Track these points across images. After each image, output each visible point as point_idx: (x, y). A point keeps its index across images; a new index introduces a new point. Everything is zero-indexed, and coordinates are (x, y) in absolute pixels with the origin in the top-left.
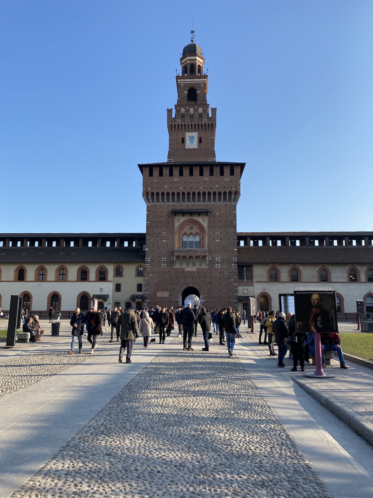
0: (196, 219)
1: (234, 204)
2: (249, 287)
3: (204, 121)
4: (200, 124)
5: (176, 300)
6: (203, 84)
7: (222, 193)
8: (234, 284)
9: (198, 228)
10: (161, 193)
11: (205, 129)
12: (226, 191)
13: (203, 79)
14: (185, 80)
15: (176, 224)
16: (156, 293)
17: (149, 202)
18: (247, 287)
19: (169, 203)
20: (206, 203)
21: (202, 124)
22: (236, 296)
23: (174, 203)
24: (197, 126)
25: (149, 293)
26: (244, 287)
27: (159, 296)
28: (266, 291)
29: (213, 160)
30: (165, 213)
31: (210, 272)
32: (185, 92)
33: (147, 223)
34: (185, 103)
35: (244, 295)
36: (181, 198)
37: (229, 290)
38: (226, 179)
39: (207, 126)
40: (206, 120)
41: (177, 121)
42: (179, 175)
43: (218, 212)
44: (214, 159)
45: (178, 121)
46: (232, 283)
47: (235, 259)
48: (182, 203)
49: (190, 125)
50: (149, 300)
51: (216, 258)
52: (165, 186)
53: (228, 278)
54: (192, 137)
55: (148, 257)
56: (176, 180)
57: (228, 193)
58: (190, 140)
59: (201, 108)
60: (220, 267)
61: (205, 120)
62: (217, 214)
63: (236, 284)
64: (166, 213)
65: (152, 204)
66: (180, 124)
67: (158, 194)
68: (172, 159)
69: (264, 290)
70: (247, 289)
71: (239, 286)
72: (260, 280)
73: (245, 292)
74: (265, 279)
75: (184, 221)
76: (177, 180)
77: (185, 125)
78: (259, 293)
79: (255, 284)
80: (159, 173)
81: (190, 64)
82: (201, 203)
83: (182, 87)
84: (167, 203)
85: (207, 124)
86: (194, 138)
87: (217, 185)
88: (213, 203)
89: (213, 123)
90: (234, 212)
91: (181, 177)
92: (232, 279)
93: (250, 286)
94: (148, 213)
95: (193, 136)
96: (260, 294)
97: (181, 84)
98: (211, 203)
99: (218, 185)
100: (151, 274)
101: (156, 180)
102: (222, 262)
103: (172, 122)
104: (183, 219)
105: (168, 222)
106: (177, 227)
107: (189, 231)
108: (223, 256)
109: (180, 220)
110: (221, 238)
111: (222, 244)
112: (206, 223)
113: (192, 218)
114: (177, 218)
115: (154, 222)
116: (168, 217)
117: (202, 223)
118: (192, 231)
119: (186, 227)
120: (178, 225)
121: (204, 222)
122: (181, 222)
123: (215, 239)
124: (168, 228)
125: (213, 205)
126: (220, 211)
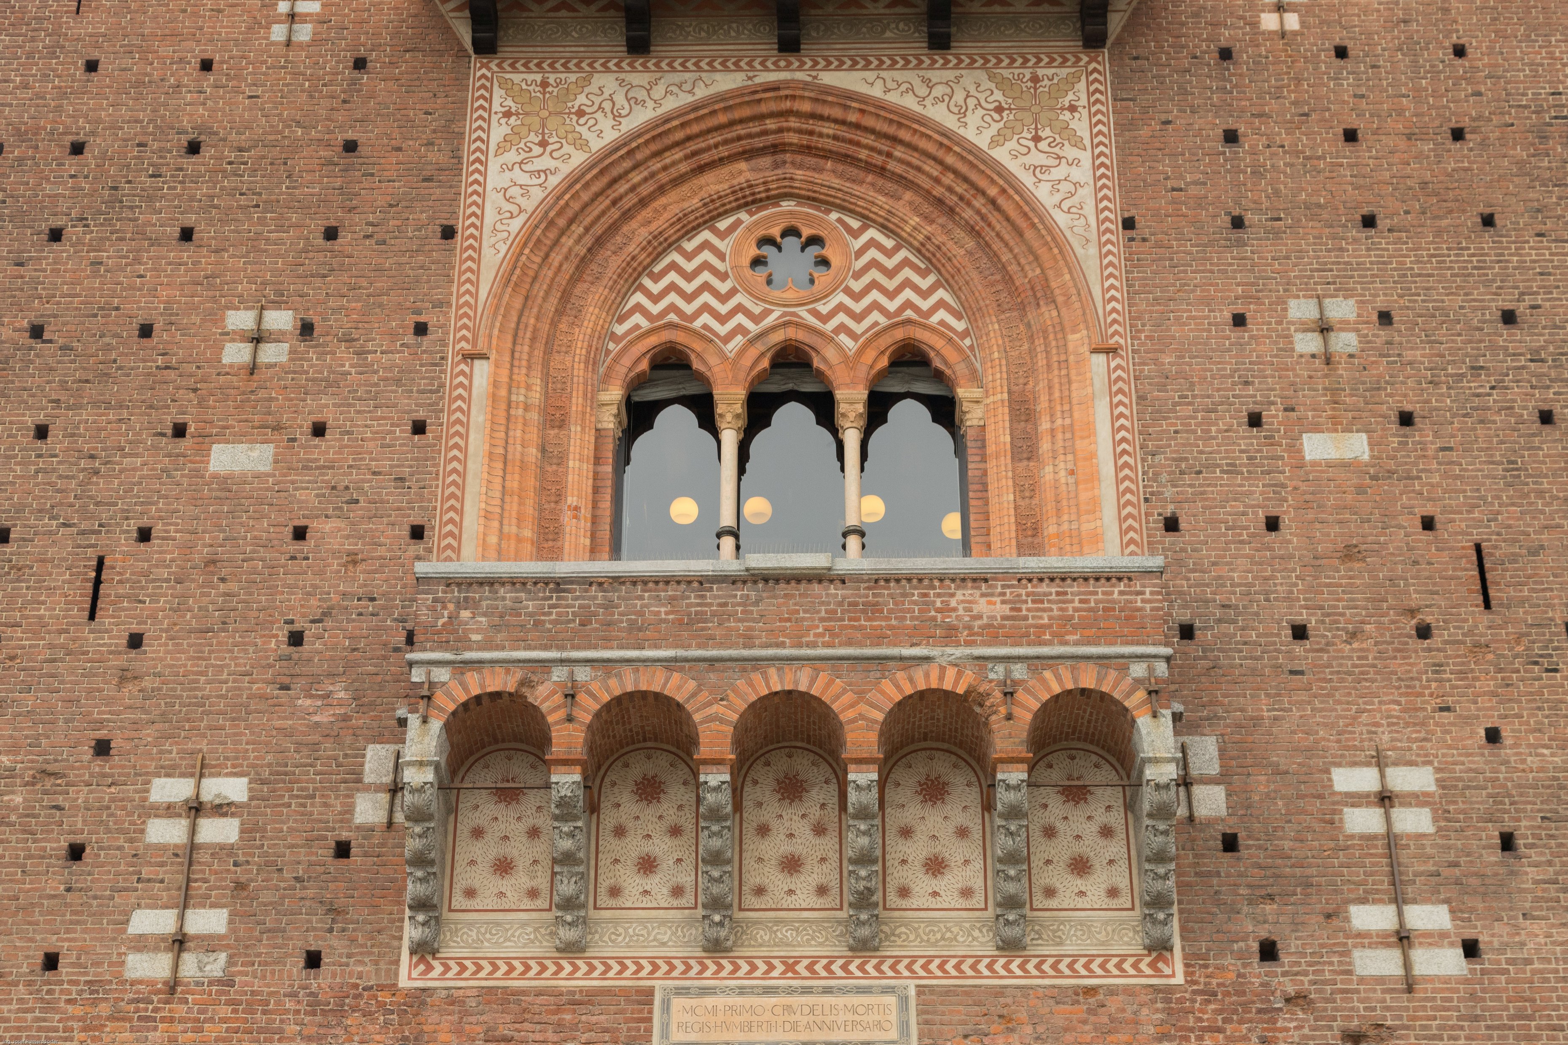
9: (931, 262)
30: (292, 17)
51: (1359, 780)
60: (1444, 962)
64: (310, 7)
75: (652, 136)
102: (1488, 853)
104: (628, 100)
105: (350, 147)
106: (516, 225)
107: (748, 303)
108: (1493, 736)
109: (581, 113)
110: (1392, 405)
111: (1429, 510)
112: (1070, 152)
113: (800, 76)
114: (524, 87)
115: (77, 149)
116: (360, 64)
117: (1000, 154)
118: (816, 313)
119: (689, 246)
120: (538, 194)
121: (1037, 139)
122: (597, 145)
123: (1273, 416)
124: (331, 234)
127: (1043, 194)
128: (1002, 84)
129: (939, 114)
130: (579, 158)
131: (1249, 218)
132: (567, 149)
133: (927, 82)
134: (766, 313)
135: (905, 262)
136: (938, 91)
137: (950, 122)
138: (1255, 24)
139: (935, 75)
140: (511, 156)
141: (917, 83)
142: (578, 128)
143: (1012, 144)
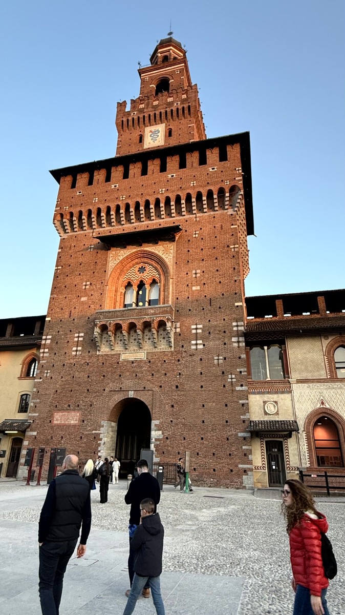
0: (150, 250)
1: (230, 211)
2: (280, 395)
3: (175, 105)
5: (94, 432)
6: (179, 71)
7: (204, 193)
8: (238, 388)
9: (156, 269)
10: (86, 211)
11: (177, 116)
12: (213, 189)
14: (152, 73)
15: (110, 265)
16: (52, 416)
17: (64, 230)
18: (275, 397)
19: (101, 229)
20: (172, 219)
21: (172, 110)
22: (244, 421)
23: (110, 228)
24: (163, 115)
25: (37, 414)
26: (266, 397)
27: (59, 422)
28: (328, 406)
30: (91, 248)
31: (179, 361)
32: (151, 86)
33: (57, 268)
35: (266, 418)
36: (123, 216)
37: (226, 405)
38: (211, 168)
39: (180, 111)
40: (179, 103)
42: (121, 178)
43: (197, 232)
45: (134, 114)
46: (232, 384)
47: (237, 326)
48: (126, 225)
49: (152, 115)
50: (35, 433)
51: (194, 327)
52: (94, 199)
53: (223, 373)
55: (47, 335)
56: (115, 186)
57: (215, 192)
60: (201, 347)
62: (194, 236)
63: (244, 388)
65: (70, 234)
66: (136, 118)
67: (80, 214)
69: (323, 403)
70: (276, 402)
71: (254, 393)
72: (309, 376)
73: (271, 409)
74: (323, 374)
76: (117, 187)
77: (144, 116)
78: (310, 410)
79: (295, 387)
80: (86, 180)
81: (161, 57)
82: (163, 220)
83: (147, 81)
84: (97, 230)
85: (180, 107)
87: (192, 183)
88: (187, 217)
90: (232, 227)
91: (126, 179)
92: (233, 376)
93: (283, 393)
94: (60, 250)
96: (311, 414)
97: (147, 78)
98: (181, 218)
99: (195, 182)
100: (49, 371)
101: (80, 192)
102: (207, 334)
103: (123, 117)
104: (124, 254)
105: (96, 262)
106: (112, 270)
107: (137, 276)
108: (209, 321)
109: (119, 256)
110: (203, 282)
111: (206, 295)
112: (170, 255)
113: (142, 249)
114: (113, 253)
115: (70, 266)
116: (97, 253)
117: (163, 256)
118: (144, 276)
119: (131, 270)
120: (114, 266)
121: (167, 254)
122: (121, 259)
123: (190, 285)
124: (94, 273)
125: (187, 221)
126: (201, 229)
127: (167, 260)
128: (164, 247)
129: (157, 252)
130: (119, 261)
131: (190, 261)
132: (117, 260)
133: (156, 248)
134: (139, 277)
135: (153, 269)
138: (192, 236)
140: (112, 262)
141: (154, 248)
142: (119, 258)
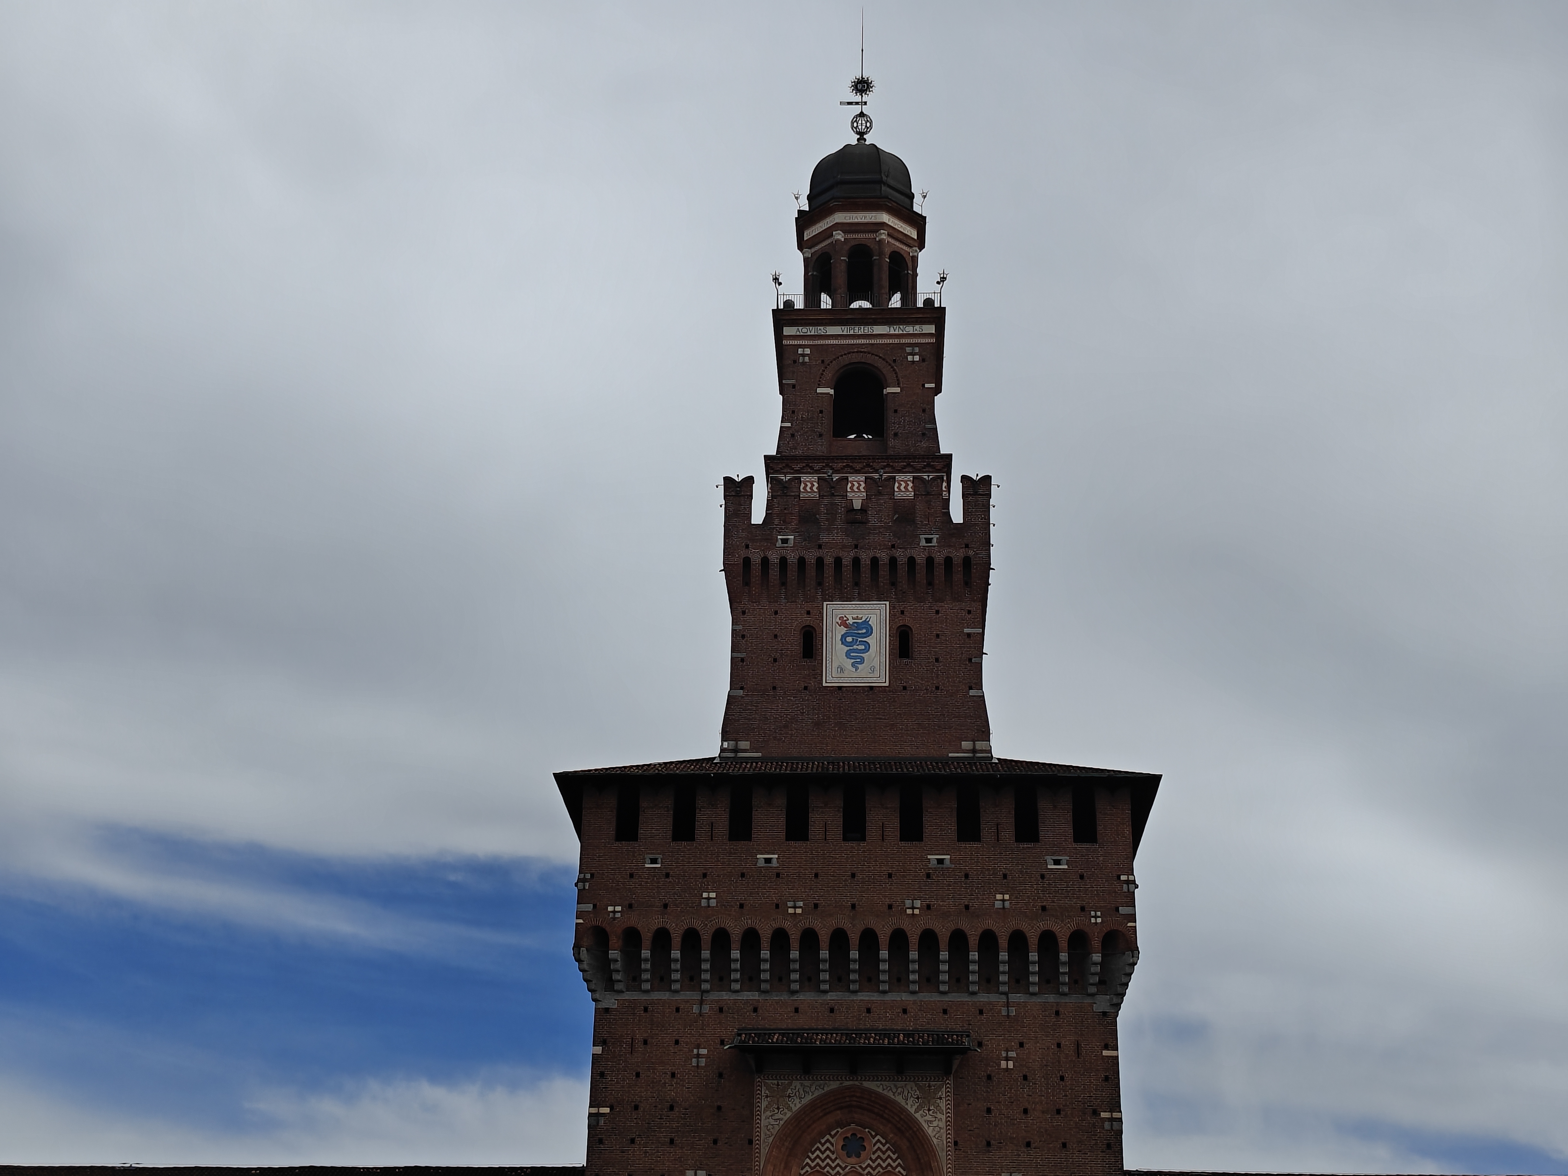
0: (880, 1090)
1: (1101, 1004)
3: (923, 543)
4: (901, 556)
6: (917, 350)
7: (1033, 939)
9: (896, 1149)
10: (681, 932)
11: (930, 584)
12: (1056, 928)
13: (917, 327)
14: (821, 330)
15: (764, 1123)
17: (609, 985)
19: (725, 996)
20: (936, 997)
21: (912, 561)
23: (753, 996)
24: (884, 572)
29: (974, 751)
30: (698, 1056)
32: (819, 390)
33: (594, 1110)
34: (820, 448)
36: (797, 966)
38: (1049, 859)
39: (939, 572)
40: (935, 537)
41: (779, 544)
42: (783, 835)
43: (1012, 1054)
44: (980, 745)
45: (785, 541)
48: (801, 997)
49: (847, 561)
52: (705, 895)
54: (858, 626)
56: (768, 861)
57: (1063, 943)
58: (849, 639)
59: (909, 477)
61: (929, 541)
62: (1003, 1064)
64: (704, 1051)
65: (627, 996)
66: (792, 558)
67: (662, 938)
68: (744, 745)
75: (812, 1106)
76: (775, 863)
77: (820, 561)
80: (671, 820)
81: (846, 248)
82: (911, 998)
83: (804, 363)
84: (714, 996)
85: (939, 558)
86: (869, 632)
87: (999, 897)
88: (983, 998)
89: (971, 553)
90: (1105, 1053)
91: (798, 844)
94: (599, 1050)
95: (866, 622)
97: (800, 351)
98: (965, 998)
99: (1007, 897)
101: (654, 861)
103: (747, 547)
104: (804, 1091)
105: (719, 1108)
106: (771, 1139)
107: (841, 1164)
109: (789, 1097)
112: (939, 1116)
113: (857, 1083)
114: (772, 1085)
115: (636, 1108)
116: (721, 1075)
117: (918, 1115)
118: (860, 1167)
119: (823, 1141)
120: (777, 1128)
121: (929, 1110)
122: (794, 1109)
124: (715, 1142)
125: (981, 1012)
126: (1021, 1045)
127: (930, 1131)
128: (919, 1088)
129: (899, 1099)
130: (789, 1114)
131: (992, 1142)
132: (786, 1110)
133: (895, 1086)
134: (846, 1167)
135: (888, 1149)
136: (899, 1090)
137: (903, 1103)
138: (999, 1065)
139: (899, 1084)
140: (768, 1113)
141: (892, 1086)
142: (789, 1103)
143: (921, 1112)
